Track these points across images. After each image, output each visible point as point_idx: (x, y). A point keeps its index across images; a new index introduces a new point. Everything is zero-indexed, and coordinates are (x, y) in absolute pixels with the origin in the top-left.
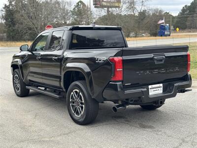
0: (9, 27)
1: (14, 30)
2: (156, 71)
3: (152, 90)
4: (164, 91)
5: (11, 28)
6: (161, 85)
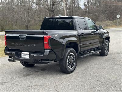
6: (28, 53)
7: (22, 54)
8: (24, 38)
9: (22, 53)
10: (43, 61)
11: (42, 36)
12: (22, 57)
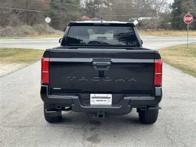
0: (175, 16)
1: (179, 19)
2: (97, 79)
3: (96, 99)
4: (114, 103)
5: (176, 17)
6: (110, 95)
7: (93, 98)
8: (105, 67)
9: (92, 95)
10: (150, 108)
11: (151, 61)
12: (92, 103)
